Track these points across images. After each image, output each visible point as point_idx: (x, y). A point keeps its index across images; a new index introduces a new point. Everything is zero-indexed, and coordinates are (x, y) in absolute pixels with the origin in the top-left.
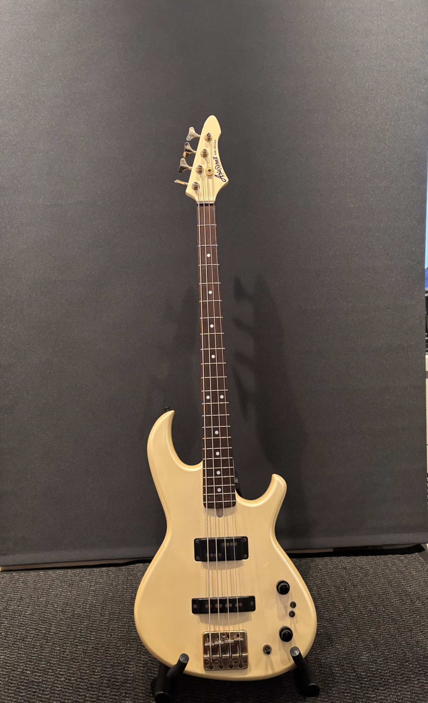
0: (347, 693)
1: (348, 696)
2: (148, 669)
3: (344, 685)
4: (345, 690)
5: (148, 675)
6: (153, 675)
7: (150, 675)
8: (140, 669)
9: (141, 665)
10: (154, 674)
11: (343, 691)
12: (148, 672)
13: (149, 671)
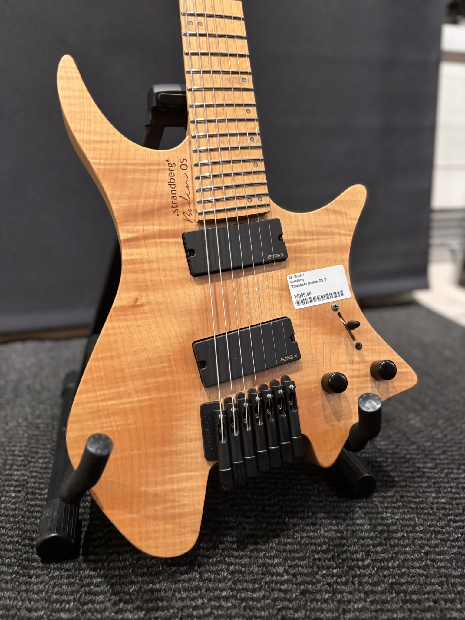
0: (418, 477)
1: (422, 482)
2: (28, 493)
3: (407, 465)
4: (412, 473)
5: (29, 505)
6: (39, 503)
7: (32, 503)
8: (10, 496)
9: (12, 488)
10: (41, 500)
11: (409, 474)
12: (28, 499)
13: (30, 496)
